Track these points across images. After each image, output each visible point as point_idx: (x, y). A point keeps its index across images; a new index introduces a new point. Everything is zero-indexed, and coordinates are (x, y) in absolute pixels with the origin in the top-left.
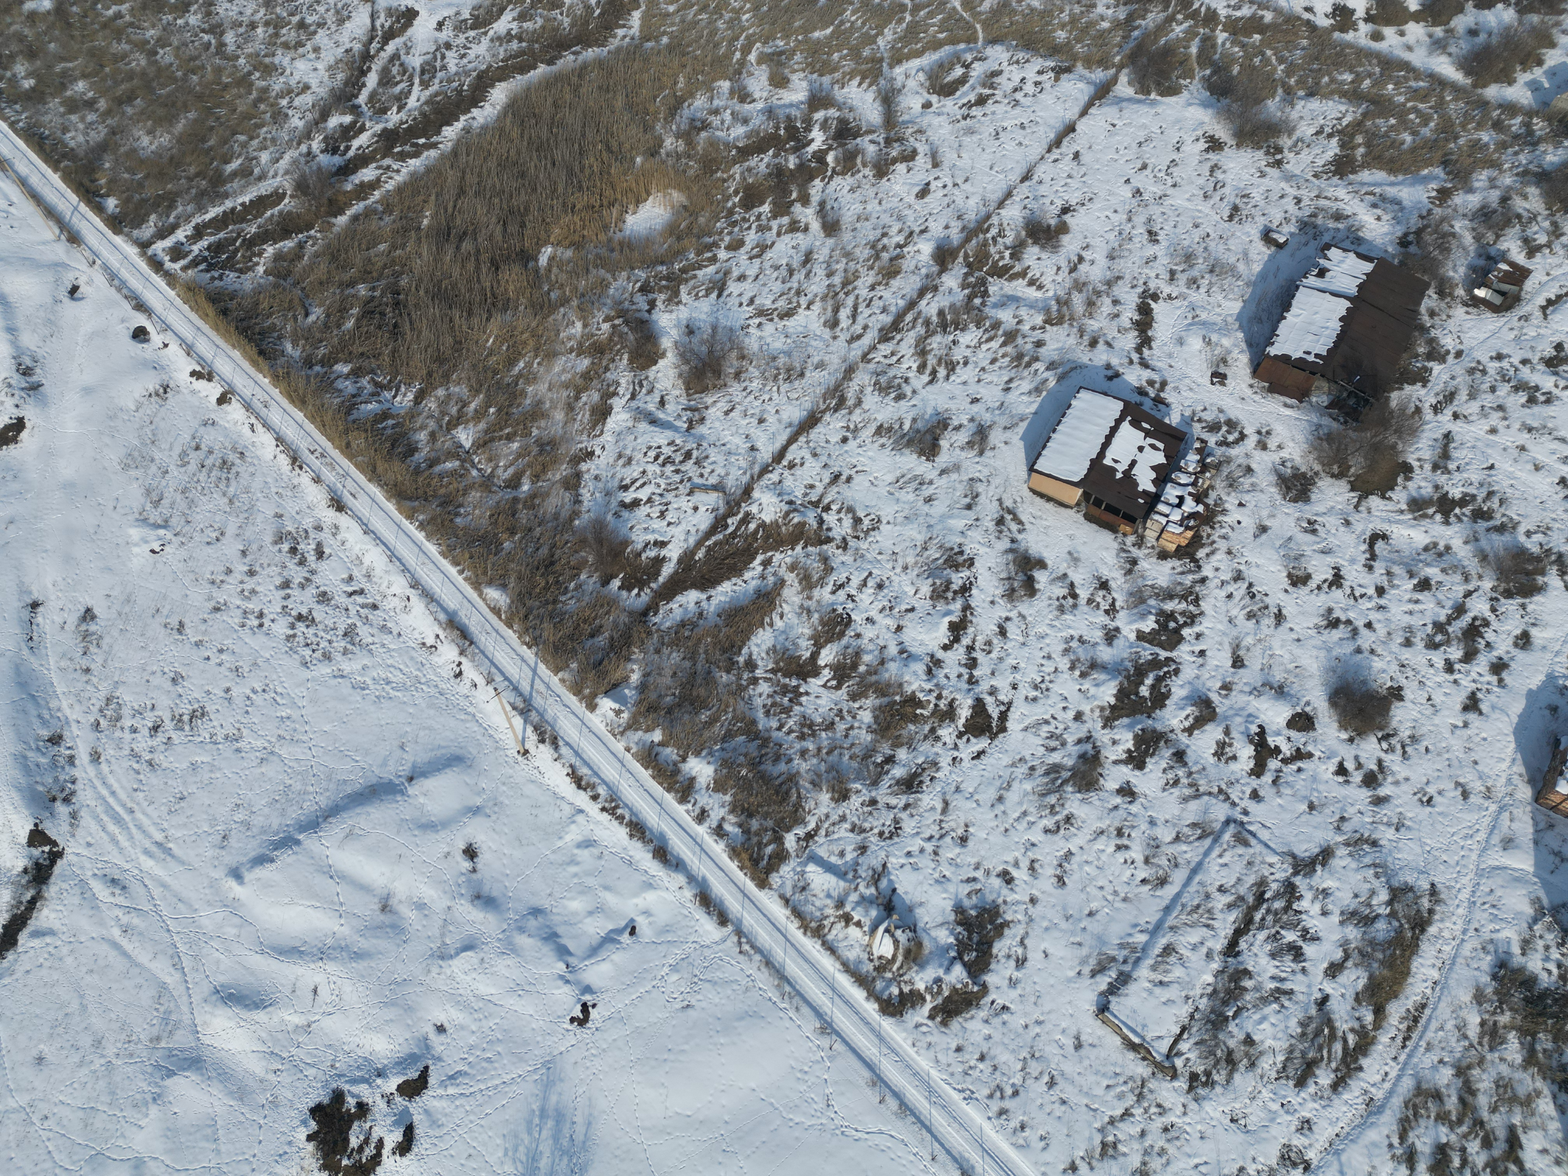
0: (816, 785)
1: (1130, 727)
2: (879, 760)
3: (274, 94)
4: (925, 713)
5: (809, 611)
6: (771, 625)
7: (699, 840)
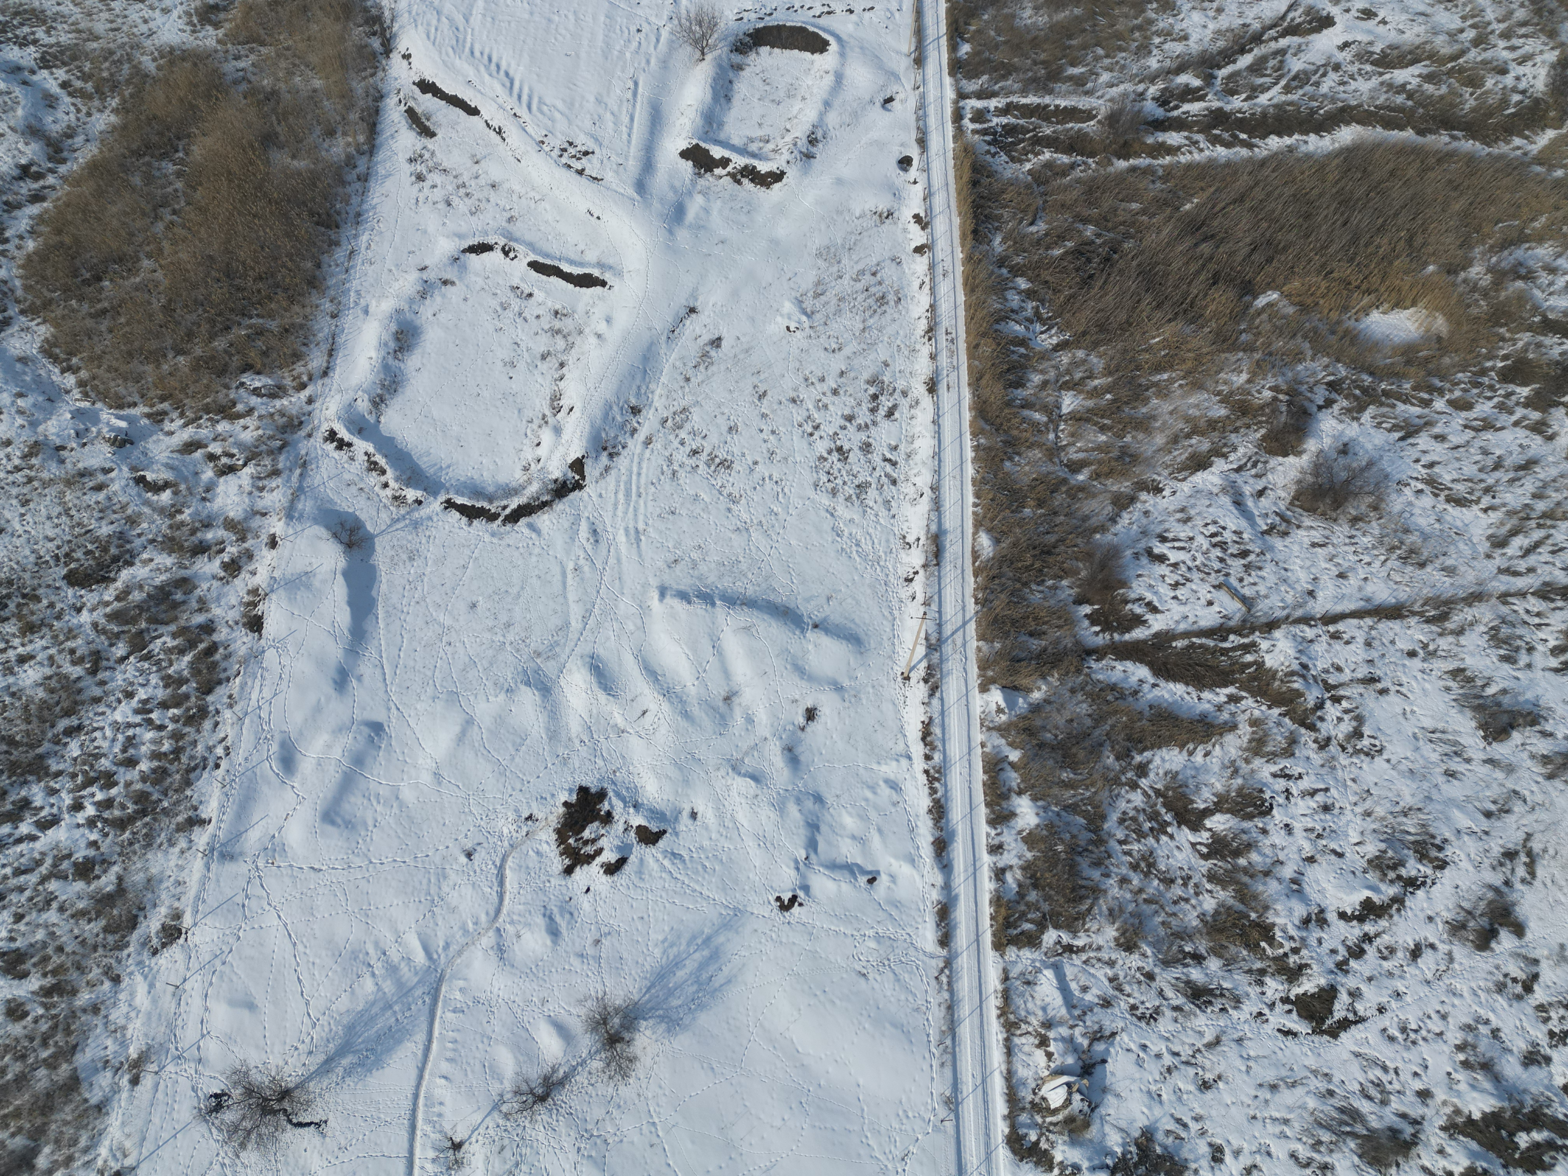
0: (1112, 915)
2: (1187, 949)
3: (1154, 29)
4: (1269, 951)
5: (1236, 772)
6: (1191, 753)
7: (978, 864)
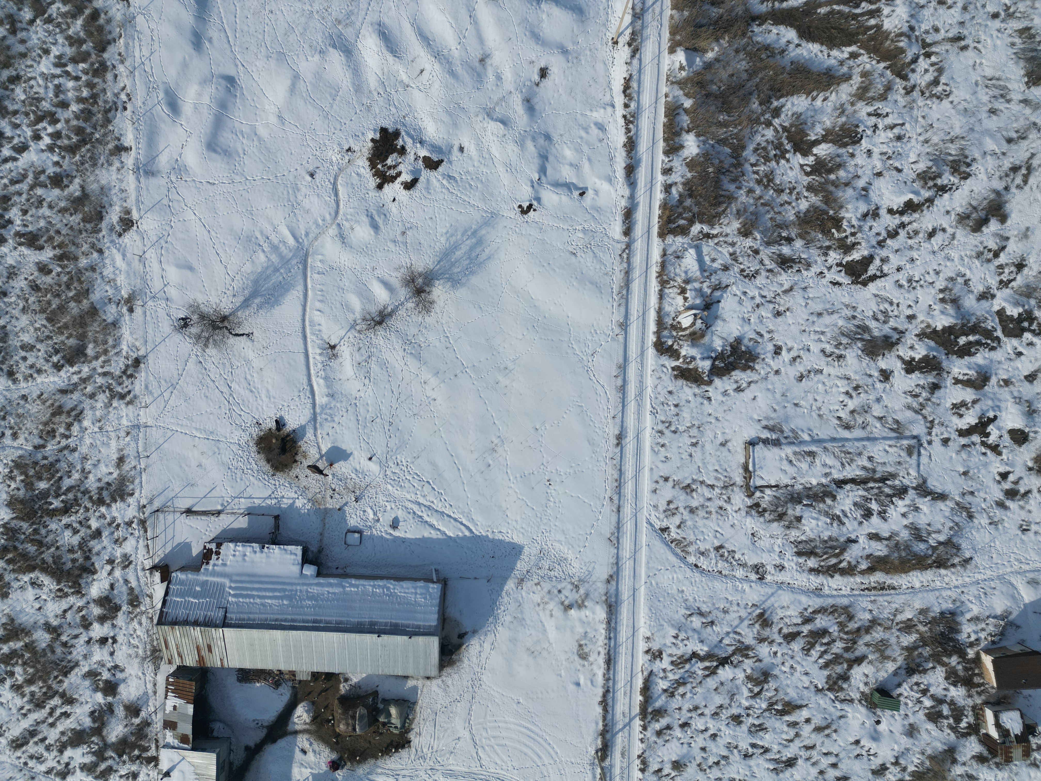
0: (739, 214)
1: (930, 349)
2: (783, 235)
4: (836, 235)
5: (843, 112)
6: (814, 99)
7: (654, 182)
